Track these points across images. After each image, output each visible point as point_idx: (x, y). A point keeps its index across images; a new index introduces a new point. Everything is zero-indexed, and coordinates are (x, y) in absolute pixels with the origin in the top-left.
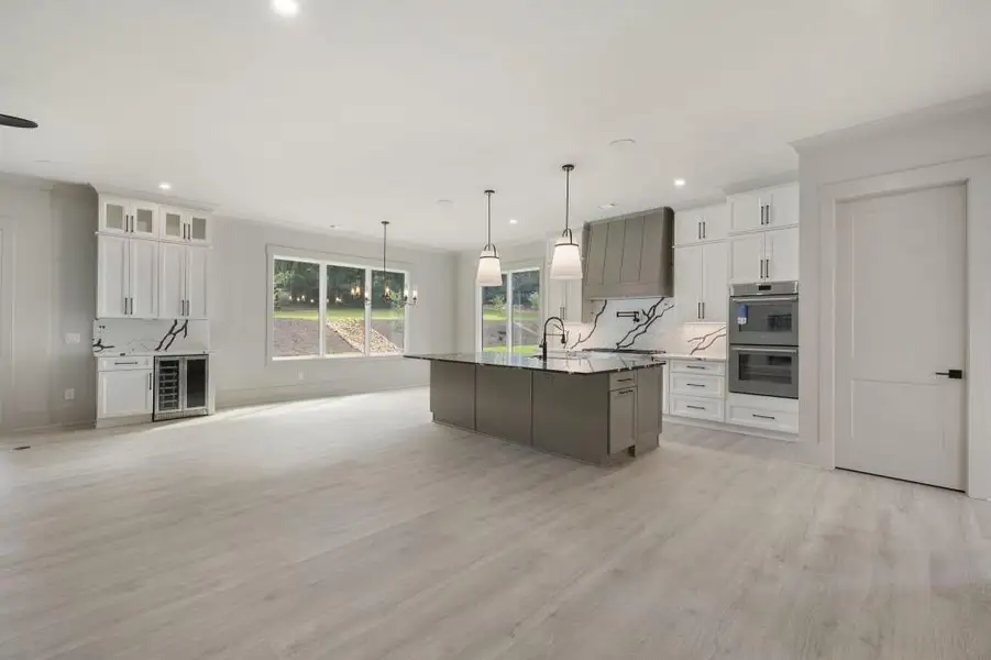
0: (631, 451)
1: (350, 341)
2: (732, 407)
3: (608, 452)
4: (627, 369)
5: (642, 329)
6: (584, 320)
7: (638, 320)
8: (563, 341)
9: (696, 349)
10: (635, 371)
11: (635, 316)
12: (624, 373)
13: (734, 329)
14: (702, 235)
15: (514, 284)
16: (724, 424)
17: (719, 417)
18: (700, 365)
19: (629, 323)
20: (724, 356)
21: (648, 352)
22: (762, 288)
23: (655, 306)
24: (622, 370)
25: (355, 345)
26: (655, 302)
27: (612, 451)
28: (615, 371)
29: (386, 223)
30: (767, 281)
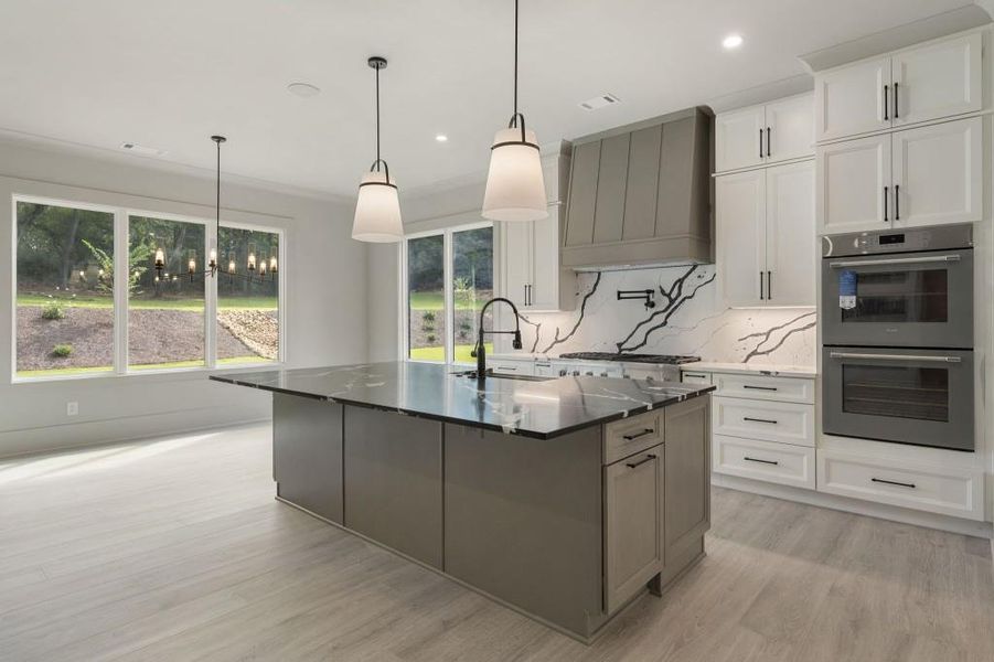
0: (654, 586)
1: (246, 341)
2: (829, 462)
3: (604, 607)
4: (643, 410)
5: (659, 319)
6: (564, 305)
7: (653, 305)
8: (517, 344)
9: (754, 353)
10: (660, 412)
11: (648, 298)
12: (636, 420)
13: (832, 317)
14: (766, 150)
15: (457, 250)
16: (815, 493)
17: (804, 479)
18: (767, 382)
19: (639, 310)
20: (812, 367)
21: (672, 360)
22: (886, 239)
23: (681, 281)
24: (632, 413)
25: (255, 346)
26: (681, 273)
27: (612, 607)
28: (619, 416)
29: (219, 139)
30: (899, 225)
